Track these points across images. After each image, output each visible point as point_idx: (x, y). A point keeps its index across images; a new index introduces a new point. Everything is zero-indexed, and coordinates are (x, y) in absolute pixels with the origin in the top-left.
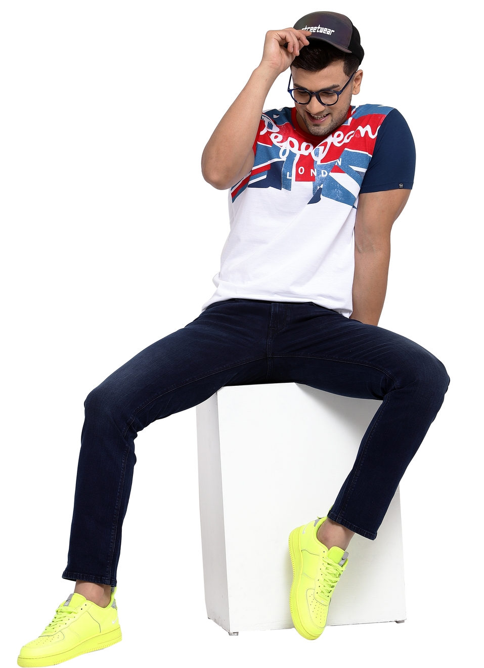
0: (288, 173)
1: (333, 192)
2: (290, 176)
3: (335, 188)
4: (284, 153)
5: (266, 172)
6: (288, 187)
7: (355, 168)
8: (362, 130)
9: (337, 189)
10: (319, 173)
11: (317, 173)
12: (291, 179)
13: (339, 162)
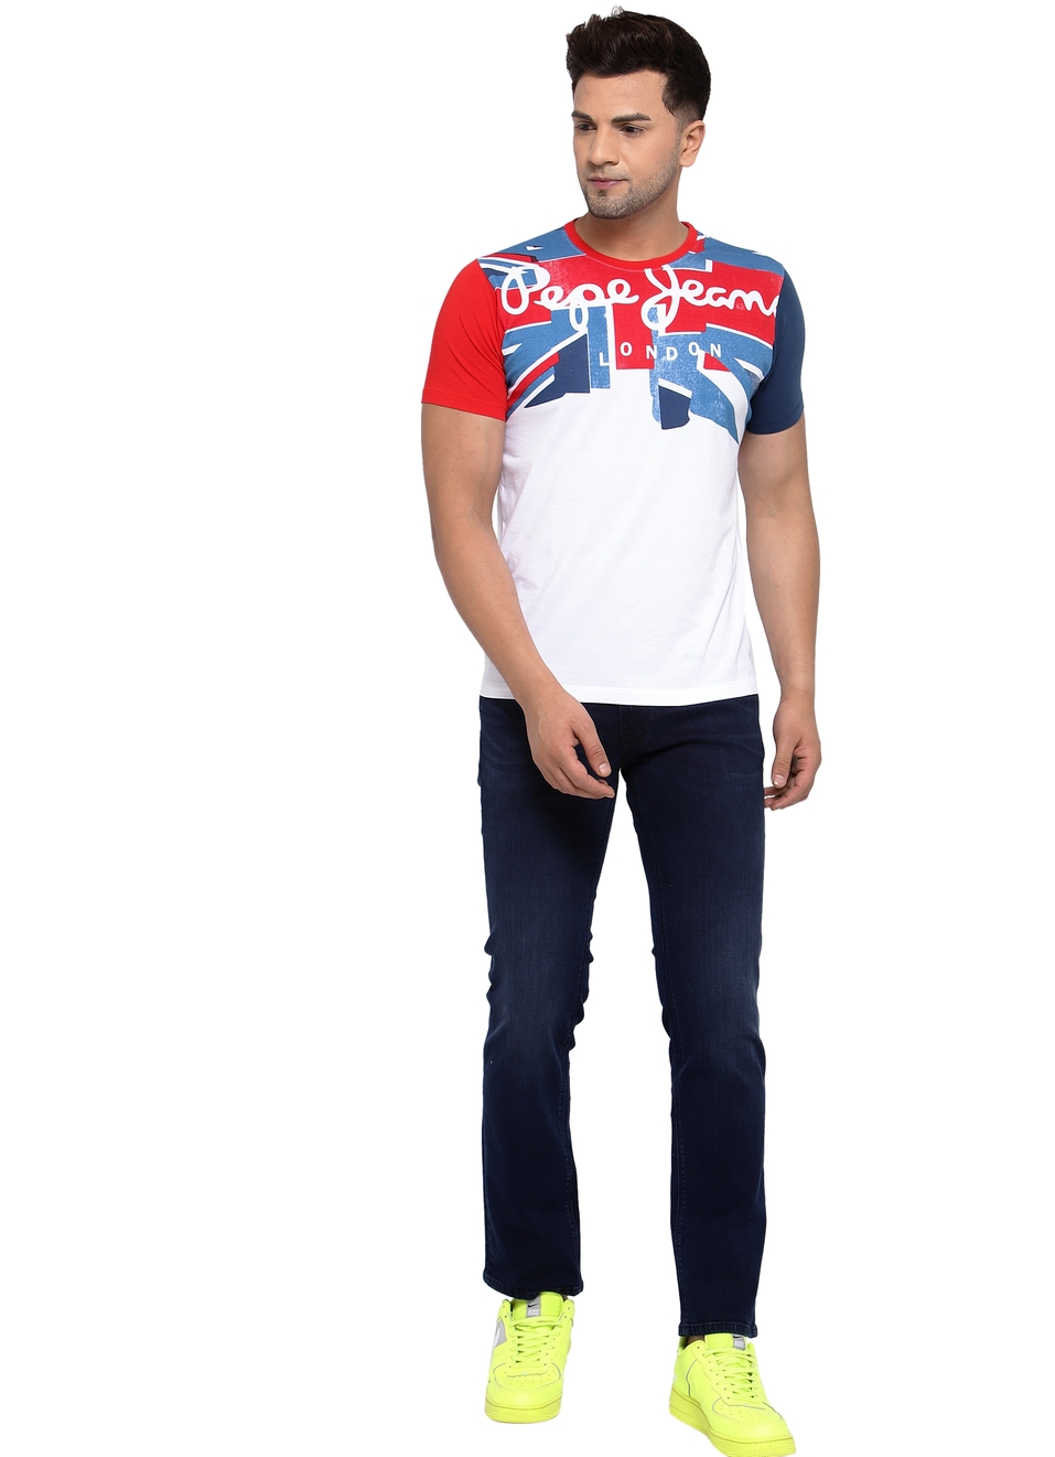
0: (601, 355)
1: (710, 405)
2: (606, 360)
4: (579, 319)
5: (552, 369)
6: (604, 382)
7: (745, 365)
8: (748, 298)
9: (718, 400)
10: (662, 353)
11: (659, 352)
12: (608, 367)
13: (716, 351)
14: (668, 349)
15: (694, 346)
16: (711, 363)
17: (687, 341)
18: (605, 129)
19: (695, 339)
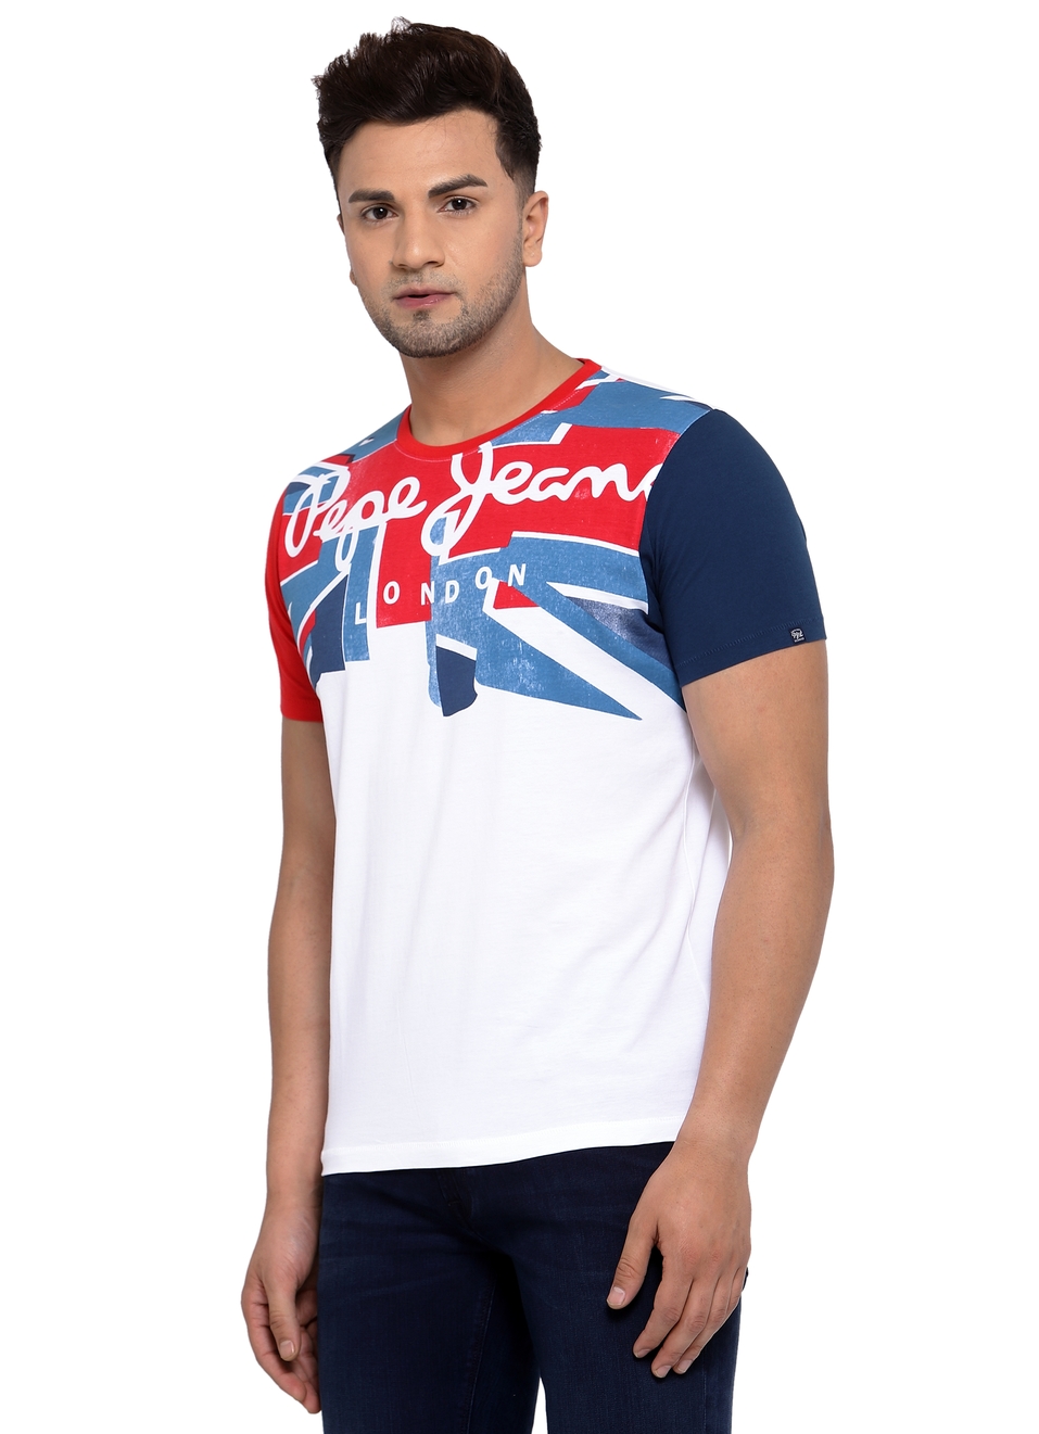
0: (358, 605)
1: (509, 667)
2: (363, 615)
3: (513, 657)
4: (345, 552)
5: (310, 638)
6: (361, 652)
7: (565, 590)
8: (598, 479)
9: (519, 657)
10: (440, 593)
11: (437, 592)
12: (365, 625)
13: (517, 575)
14: (449, 584)
15: (484, 574)
16: (509, 597)
17: (475, 565)
18: (418, 212)
19: (488, 561)
